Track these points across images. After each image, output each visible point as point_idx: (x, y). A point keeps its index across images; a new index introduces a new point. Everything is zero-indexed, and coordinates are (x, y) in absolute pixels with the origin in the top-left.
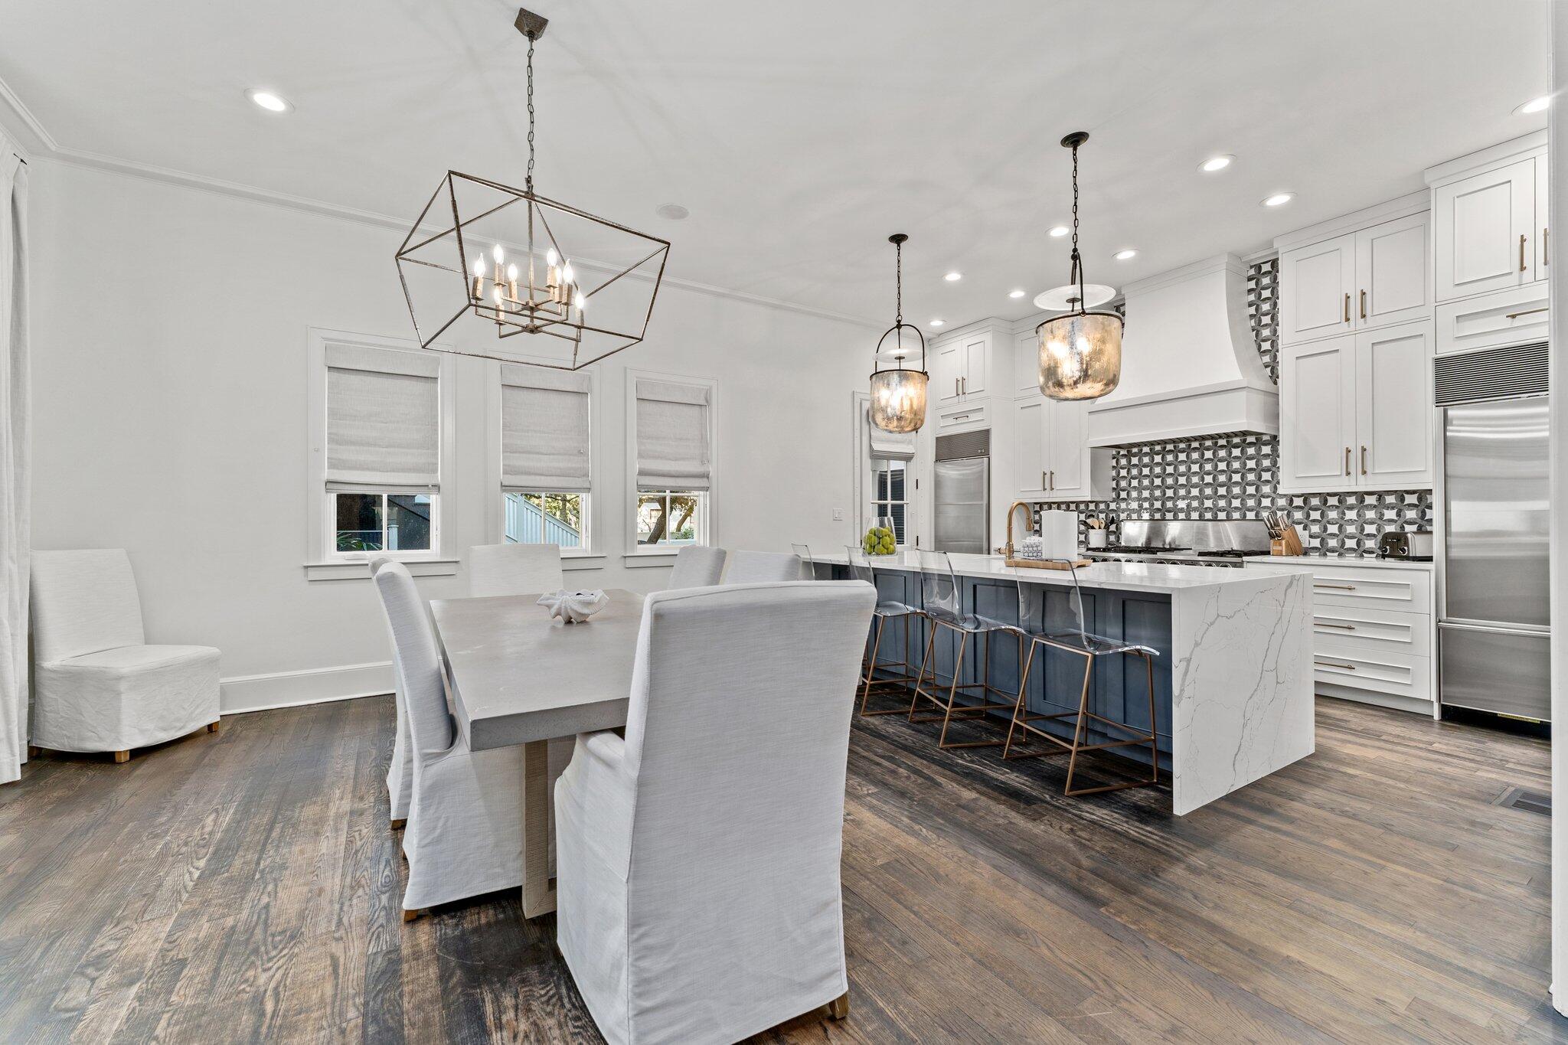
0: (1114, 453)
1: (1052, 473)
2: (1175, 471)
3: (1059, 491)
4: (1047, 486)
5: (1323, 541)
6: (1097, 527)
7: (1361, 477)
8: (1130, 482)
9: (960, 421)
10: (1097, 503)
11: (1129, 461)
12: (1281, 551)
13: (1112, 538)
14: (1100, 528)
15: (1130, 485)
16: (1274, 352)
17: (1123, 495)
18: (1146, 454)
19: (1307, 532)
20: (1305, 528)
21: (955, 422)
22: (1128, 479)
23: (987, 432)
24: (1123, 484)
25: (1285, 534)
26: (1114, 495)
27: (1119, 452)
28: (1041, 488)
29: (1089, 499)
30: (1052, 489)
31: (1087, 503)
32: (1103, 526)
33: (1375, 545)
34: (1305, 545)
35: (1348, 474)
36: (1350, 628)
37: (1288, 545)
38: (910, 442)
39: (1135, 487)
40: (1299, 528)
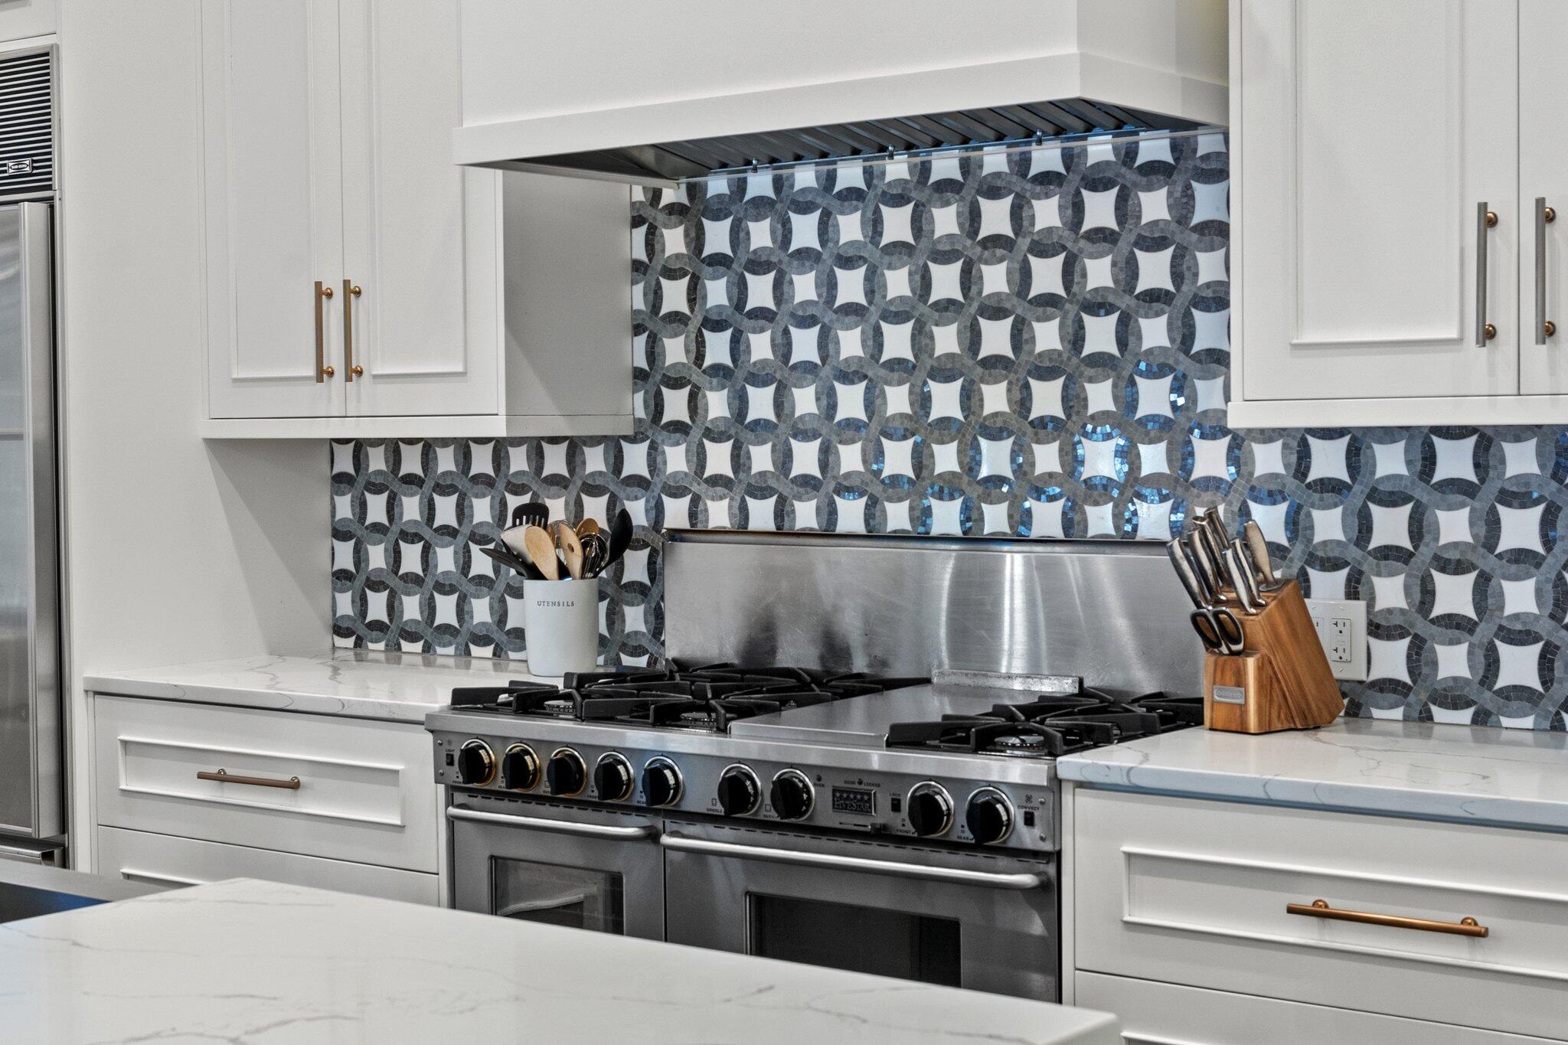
0: (639, 195)
1: (351, 292)
2: (870, 293)
3: (383, 388)
4: (334, 358)
5: (1419, 657)
6: (549, 568)
7: (1537, 354)
8: (701, 343)
10: (536, 448)
11: (697, 240)
12: (1243, 708)
13: (635, 618)
14: (563, 572)
15: (700, 357)
17: (676, 405)
19: (1360, 605)
20: (1352, 593)
22: (693, 326)
23: (39, 64)
24: (675, 351)
25: (1256, 625)
26: (638, 405)
27: (657, 195)
28: (311, 372)
29: (498, 428)
30: (353, 373)
31: (500, 448)
32: (575, 563)
34: (1356, 671)
35: (1488, 334)
37: (1268, 682)
39: (717, 369)
40: (1327, 586)
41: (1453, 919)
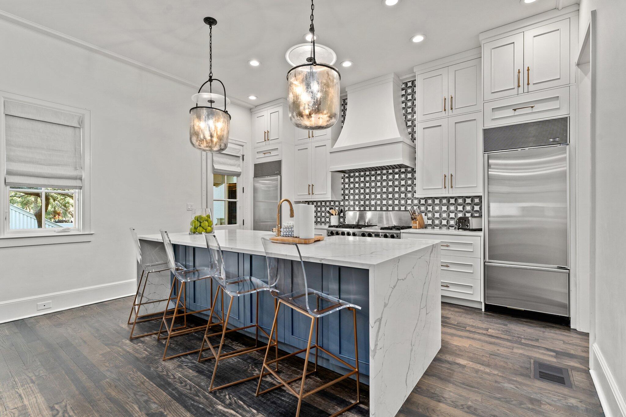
0: (343, 176)
1: (313, 185)
2: (370, 185)
3: (316, 195)
4: (311, 192)
5: (433, 222)
6: (334, 214)
7: (450, 189)
8: (350, 191)
9: (267, 155)
10: (335, 202)
11: (349, 180)
12: (416, 226)
13: (342, 220)
14: (336, 215)
15: (350, 192)
16: (413, 126)
17: (347, 197)
18: (357, 177)
19: (427, 216)
20: (425, 215)
21: (263, 155)
22: (349, 189)
23: (279, 162)
24: (347, 192)
25: (418, 218)
26: (342, 198)
27: (345, 175)
28: (308, 194)
29: (330, 199)
30: (313, 194)
31: (330, 202)
32: (337, 214)
33: (454, 223)
34: (426, 223)
35: (445, 187)
36: (447, 266)
37: (419, 223)
38: (239, 166)
39: (352, 194)
40: (423, 214)
41: (445, 245)
